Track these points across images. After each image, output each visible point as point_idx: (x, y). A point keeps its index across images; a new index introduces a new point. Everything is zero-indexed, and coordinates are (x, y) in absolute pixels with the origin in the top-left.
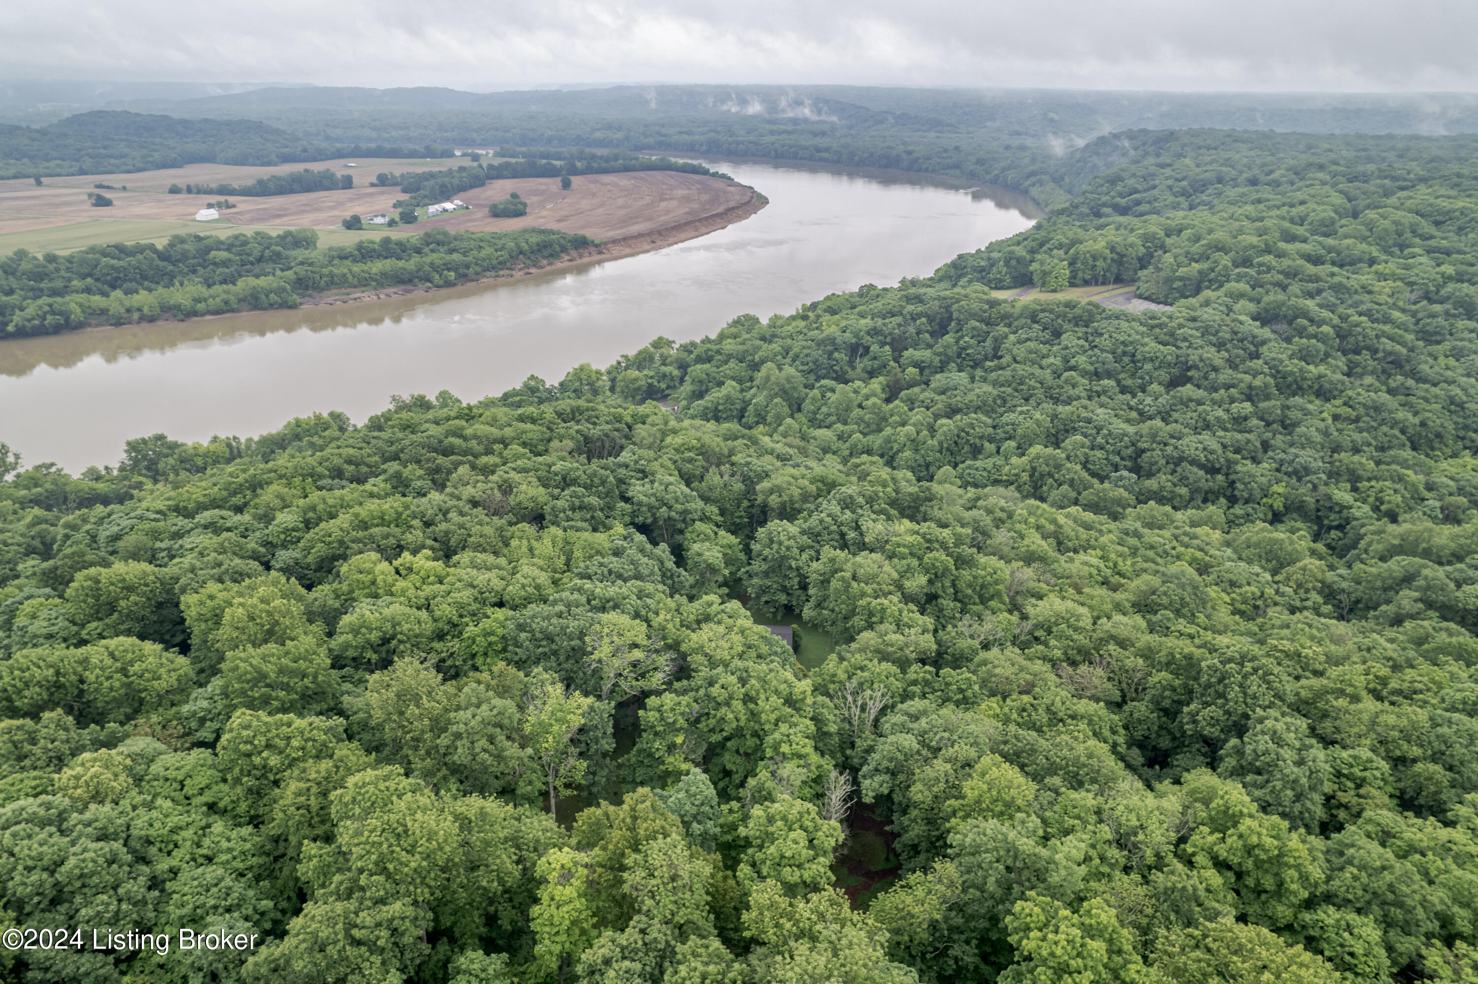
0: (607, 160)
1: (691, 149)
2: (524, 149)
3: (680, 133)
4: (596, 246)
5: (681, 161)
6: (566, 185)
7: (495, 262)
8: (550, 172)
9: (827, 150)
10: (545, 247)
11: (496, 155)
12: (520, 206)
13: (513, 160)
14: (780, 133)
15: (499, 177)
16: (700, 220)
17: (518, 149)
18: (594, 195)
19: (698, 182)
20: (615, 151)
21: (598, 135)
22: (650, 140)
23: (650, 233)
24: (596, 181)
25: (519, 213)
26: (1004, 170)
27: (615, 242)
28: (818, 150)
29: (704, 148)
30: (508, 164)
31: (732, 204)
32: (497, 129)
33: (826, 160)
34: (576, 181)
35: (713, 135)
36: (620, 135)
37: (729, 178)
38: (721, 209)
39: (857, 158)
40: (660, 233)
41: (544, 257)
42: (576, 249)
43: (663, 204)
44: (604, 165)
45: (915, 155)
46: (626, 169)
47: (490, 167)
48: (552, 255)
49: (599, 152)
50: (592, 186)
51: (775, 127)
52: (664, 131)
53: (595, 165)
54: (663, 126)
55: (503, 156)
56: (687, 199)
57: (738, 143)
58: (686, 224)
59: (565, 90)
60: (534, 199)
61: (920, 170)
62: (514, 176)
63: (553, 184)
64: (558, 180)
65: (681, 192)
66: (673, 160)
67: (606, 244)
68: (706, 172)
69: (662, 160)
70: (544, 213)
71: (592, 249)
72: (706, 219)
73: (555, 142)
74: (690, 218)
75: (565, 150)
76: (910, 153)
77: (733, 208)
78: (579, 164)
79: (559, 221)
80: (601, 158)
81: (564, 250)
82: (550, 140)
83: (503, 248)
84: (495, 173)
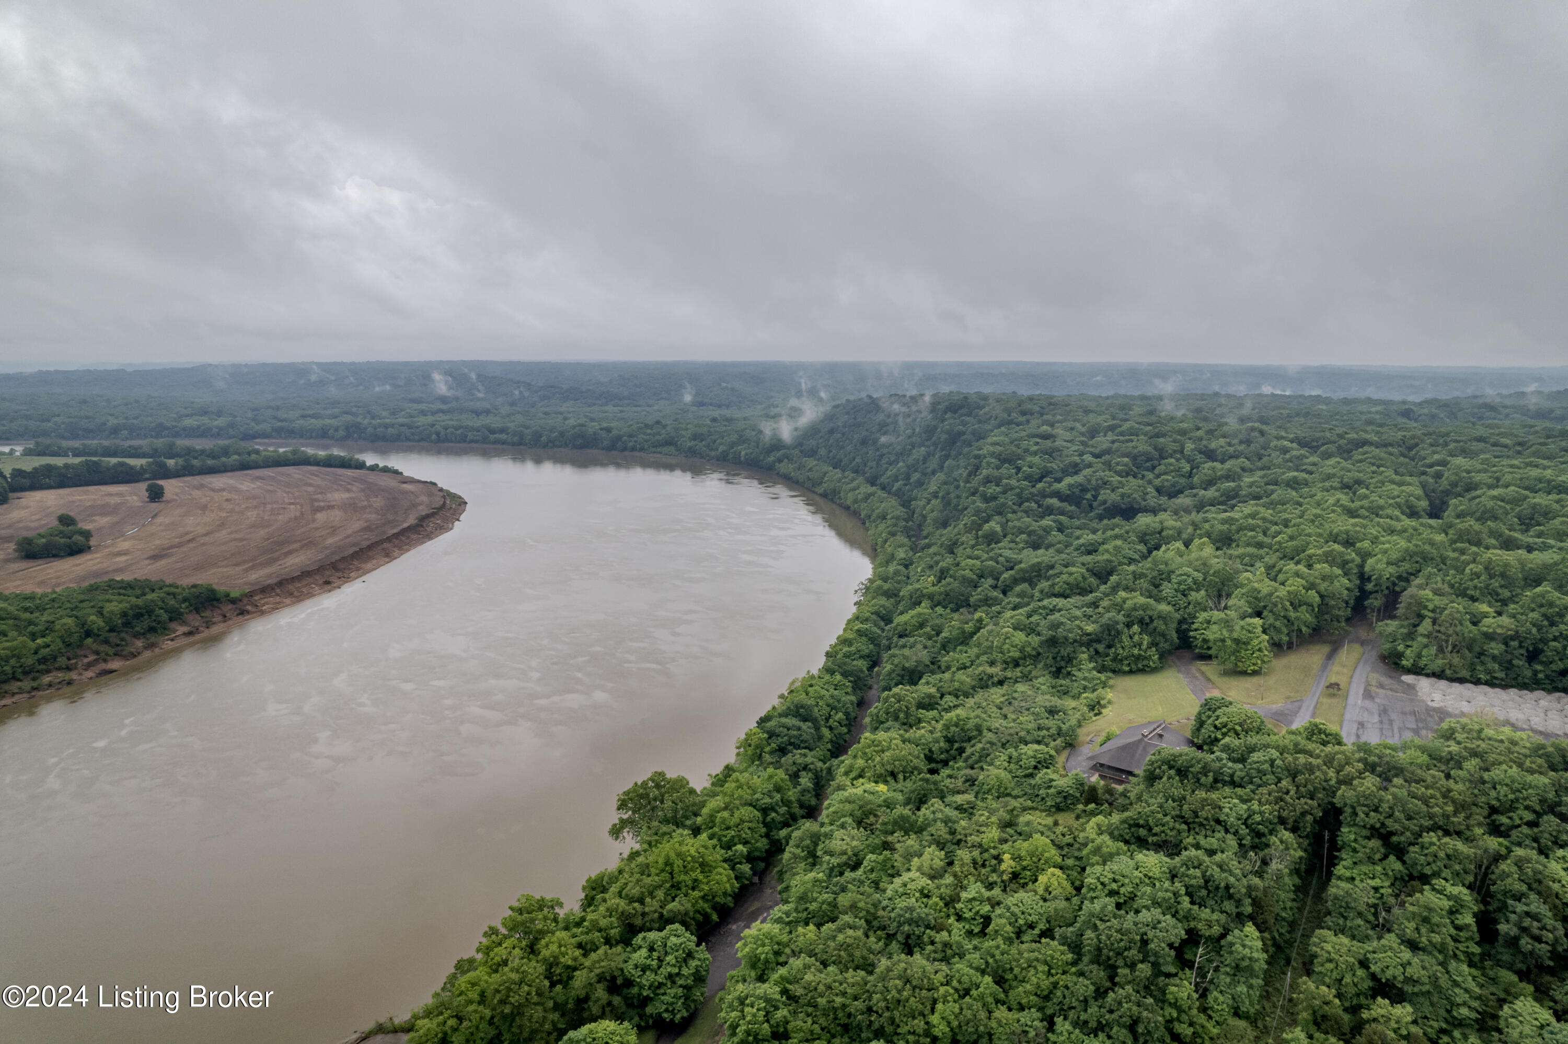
0: (213, 455)
1: (323, 435)
2: (76, 444)
3: (303, 417)
4: (234, 601)
5: (322, 453)
6: (156, 495)
7: (30, 661)
8: (127, 476)
9: (502, 431)
10: (139, 616)
11: (27, 453)
12: (78, 538)
13: (59, 461)
14: (433, 413)
15: (34, 487)
16: (389, 539)
17: (65, 444)
18: (204, 508)
19: (355, 479)
20: (222, 442)
21: (189, 422)
22: (266, 427)
23: (320, 570)
24: (201, 486)
25: (76, 550)
26: (733, 444)
27: (265, 590)
28: (493, 432)
29: (341, 433)
30: (49, 468)
31: (424, 510)
32: (27, 418)
33: (504, 443)
34: (170, 486)
35: (348, 418)
36: (221, 422)
37: (396, 472)
38: (411, 520)
39: (544, 439)
40: (334, 566)
41: (136, 636)
42: (197, 610)
43: (321, 517)
44: (210, 462)
45: (615, 432)
46: (244, 466)
47: (18, 473)
48: (152, 630)
49: (199, 444)
50: (197, 493)
51: (423, 406)
52: (280, 414)
53: (195, 462)
54: (278, 409)
55: (40, 454)
56: (351, 507)
57: (386, 426)
58: (369, 548)
59: (129, 370)
60: (104, 521)
61: (625, 449)
62: (61, 485)
63: (135, 494)
64: (142, 487)
65: (338, 496)
66: (310, 451)
67: (250, 595)
68: (361, 466)
69: (295, 452)
70: (125, 545)
71: (227, 608)
72: (396, 536)
73: (125, 433)
74: (373, 537)
75: (143, 443)
76: (608, 430)
77: (428, 516)
78: (171, 463)
79: (155, 558)
80: (203, 452)
81: (176, 616)
82: (115, 431)
83: (49, 628)
84: (26, 482)
